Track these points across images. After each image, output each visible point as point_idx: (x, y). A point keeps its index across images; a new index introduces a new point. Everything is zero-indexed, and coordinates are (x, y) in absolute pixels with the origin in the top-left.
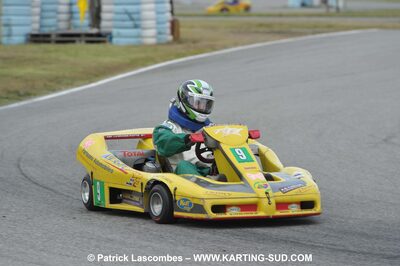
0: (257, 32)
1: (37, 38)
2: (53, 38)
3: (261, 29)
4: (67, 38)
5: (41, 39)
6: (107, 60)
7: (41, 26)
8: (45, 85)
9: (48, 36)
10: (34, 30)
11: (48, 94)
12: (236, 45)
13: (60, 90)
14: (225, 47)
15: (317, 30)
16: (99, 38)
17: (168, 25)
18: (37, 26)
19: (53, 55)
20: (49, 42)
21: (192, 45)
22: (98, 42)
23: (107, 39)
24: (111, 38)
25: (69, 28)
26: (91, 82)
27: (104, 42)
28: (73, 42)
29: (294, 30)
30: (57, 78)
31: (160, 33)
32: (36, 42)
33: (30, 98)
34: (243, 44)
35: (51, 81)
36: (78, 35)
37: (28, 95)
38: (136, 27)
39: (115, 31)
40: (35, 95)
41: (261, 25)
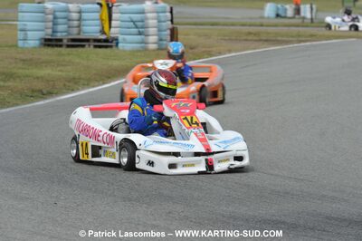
0: (246, 40)
1: (50, 42)
2: (65, 42)
3: (250, 38)
4: (78, 43)
5: (54, 43)
6: (116, 63)
7: (53, 32)
8: (65, 85)
9: (61, 40)
10: (47, 35)
11: (68, 93)
12: (230, 51)
13: (78, 90)
14: (220, 53)
15: (301, 39)
16: (106, 43)
17: (169, 32)
18: (50, 31)
19: (67, 58)
20: (61, 46)
21: (191, 51)
22: (106, 47)
23: (113, 44)
24: (117, 44)
25: (79, 34)
26: (104, 83)
27: (111, 47)
28: (83, 46)
29: (279, 38)
30: (74, 78)
31: (161, 40)
32: (49, 45)
33: (53, 97)
34: (236, 51)
35: (69, 82)
36: (88, 40)
37: (50, 94)
38: (140, 34)
39: (121, 38)
40: (57, 94)
41: (250, 33)
